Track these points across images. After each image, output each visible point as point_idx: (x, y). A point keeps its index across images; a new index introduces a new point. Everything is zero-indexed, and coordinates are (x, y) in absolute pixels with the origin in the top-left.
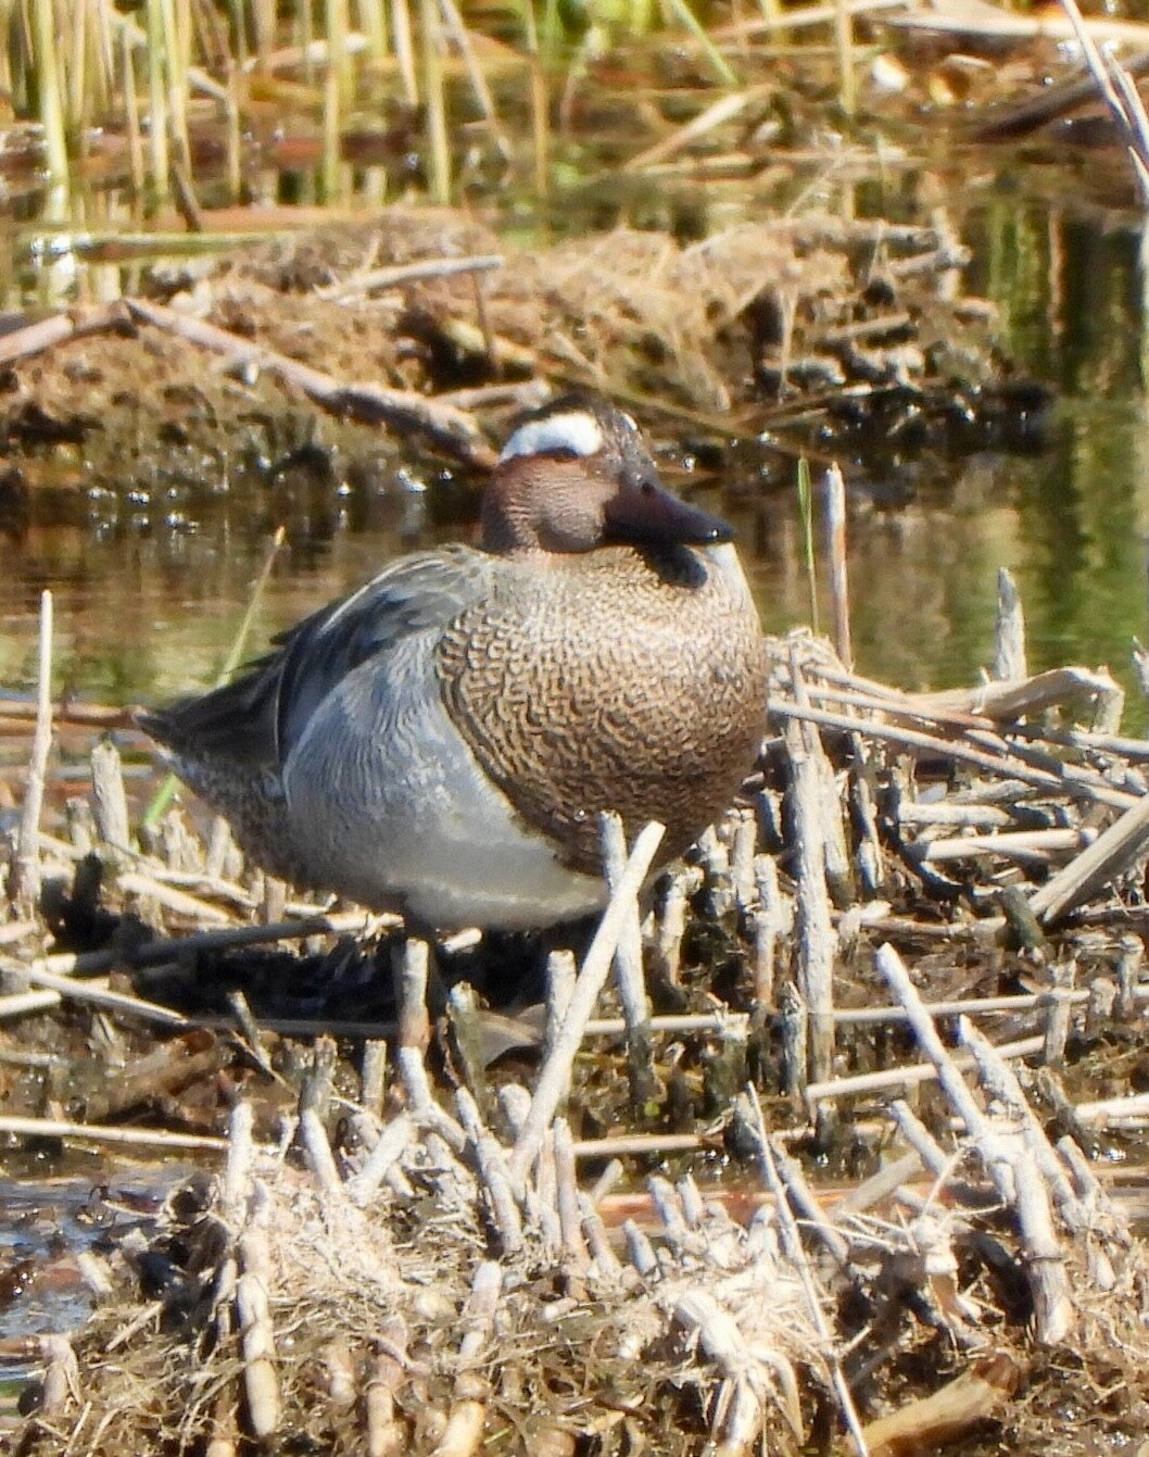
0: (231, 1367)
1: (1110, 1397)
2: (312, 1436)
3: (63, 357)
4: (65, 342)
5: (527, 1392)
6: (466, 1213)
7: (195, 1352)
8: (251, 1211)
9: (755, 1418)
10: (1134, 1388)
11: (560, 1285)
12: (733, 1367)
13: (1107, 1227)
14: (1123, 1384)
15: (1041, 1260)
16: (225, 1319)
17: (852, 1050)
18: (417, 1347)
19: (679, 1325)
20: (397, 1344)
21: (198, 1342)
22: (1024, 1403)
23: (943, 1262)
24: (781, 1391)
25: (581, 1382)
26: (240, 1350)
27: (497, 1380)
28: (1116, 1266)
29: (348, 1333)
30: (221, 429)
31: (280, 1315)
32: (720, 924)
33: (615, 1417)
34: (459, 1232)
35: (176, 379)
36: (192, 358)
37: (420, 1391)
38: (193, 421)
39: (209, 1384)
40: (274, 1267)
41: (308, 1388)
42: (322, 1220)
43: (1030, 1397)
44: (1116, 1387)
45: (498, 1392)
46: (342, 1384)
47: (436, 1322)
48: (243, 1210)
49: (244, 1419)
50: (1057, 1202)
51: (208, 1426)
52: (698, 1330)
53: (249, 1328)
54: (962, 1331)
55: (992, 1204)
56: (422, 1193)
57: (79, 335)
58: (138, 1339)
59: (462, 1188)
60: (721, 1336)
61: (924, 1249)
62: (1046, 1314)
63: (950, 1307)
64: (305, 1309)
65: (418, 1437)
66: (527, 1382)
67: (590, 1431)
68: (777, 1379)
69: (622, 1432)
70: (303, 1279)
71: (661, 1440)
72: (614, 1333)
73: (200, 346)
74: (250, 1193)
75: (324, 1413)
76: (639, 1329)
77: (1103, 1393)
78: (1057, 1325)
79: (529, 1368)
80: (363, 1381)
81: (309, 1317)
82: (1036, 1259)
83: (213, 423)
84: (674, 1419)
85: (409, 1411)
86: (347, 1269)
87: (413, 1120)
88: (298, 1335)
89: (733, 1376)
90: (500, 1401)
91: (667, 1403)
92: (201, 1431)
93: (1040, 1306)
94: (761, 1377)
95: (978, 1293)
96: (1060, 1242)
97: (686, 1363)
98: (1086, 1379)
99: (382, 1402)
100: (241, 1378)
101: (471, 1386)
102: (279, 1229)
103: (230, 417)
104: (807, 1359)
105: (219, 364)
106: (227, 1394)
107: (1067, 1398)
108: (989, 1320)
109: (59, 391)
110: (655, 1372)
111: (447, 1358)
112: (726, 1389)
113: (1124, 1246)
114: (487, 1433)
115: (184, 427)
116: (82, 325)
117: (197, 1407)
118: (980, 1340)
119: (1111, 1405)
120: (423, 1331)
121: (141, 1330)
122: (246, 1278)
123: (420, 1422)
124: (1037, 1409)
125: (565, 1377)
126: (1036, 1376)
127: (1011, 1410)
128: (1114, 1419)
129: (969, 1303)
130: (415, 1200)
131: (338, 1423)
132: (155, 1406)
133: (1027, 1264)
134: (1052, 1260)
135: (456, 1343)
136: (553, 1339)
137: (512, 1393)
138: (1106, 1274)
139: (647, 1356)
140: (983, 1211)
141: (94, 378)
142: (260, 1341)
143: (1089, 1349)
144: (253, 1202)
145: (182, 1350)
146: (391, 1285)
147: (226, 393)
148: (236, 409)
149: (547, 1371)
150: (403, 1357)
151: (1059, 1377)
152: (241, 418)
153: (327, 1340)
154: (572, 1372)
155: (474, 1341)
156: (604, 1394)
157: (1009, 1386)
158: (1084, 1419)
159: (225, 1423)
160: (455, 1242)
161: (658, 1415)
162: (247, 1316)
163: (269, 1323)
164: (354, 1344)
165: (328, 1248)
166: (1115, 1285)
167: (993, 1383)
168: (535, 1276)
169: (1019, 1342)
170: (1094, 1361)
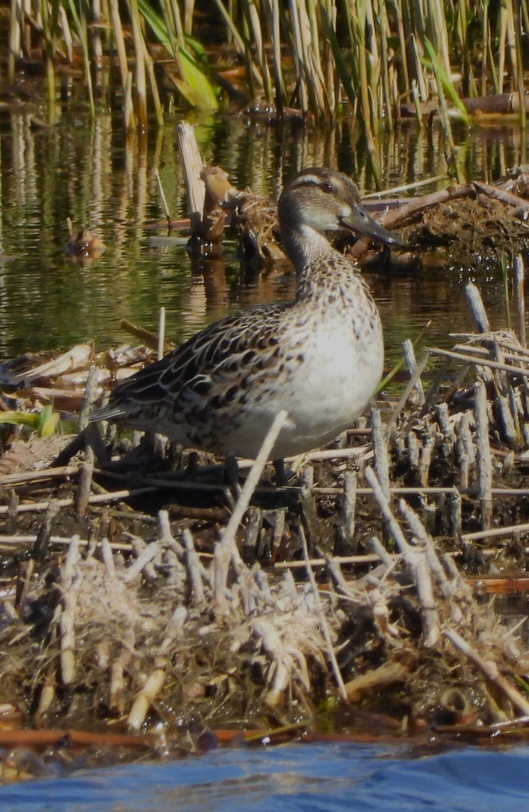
0: (54, 653)
1: (453, 671)
2: (87, 685)
3: (444, 207)
4: (445, 201)
5: (186, 665)
6: (180, 585)
7: (41, 646)
8: (73, 583)
9: (286, 679)
10: (465, 668)
11: (212, 618)
12: (276, 656)
13: (460, 595)
14: (459, 665)
15: (427, 609)
16: (55, 631)
17: (501, 516)
18: (139, 645)
19: (255, 636)
20: (130, 644)
21: (43, 642)
22: (416, 674)
23: (382, 609)
24: (299, 666)
25: (212, 661)
26: (59, 645)
27: (174, 660)
28: (464, 612)
29: (109, 638)
30: (511, 240)
31: (78, 630)
32: (446, 460)
33: (223, 677)
34: (174, 594)
35: (491, 218)
36: (500, 207)
37: (137, 665)
38: (498, 237)
39: (45, 660)
40: (78, 608)
41: (88, 662)
42: (104, 587)
43: (418, 671)
44: (456, 667)
45: (174, 665)
46: (103, 660)
47: (150, 634)
48: (70, 582)
49: (59, 677)
50: (437, 583)
51: (43, 680)
52: (261, 639)
53: (64, 635)
54: (390, 640)
55: (409, 584)
56: (161, 576)
57: (451, 198)
58: (23, 641)
59: (180, 574)
60: (272, 641)
61: (374, 604)
62: (428, 633)
63: (385, 629)
64: (90, 627)
65: (133, 685)
66: (187, 661)
67: (212, 683)
68: (297, 662)
69: (226, 683)
70: (92, 613)
71: (244, 688)
72: (229, 639)
73: (504, 202)
74: (74, 574)
75: (94, 674)
76: (240, 637)
77: (451, 669)
78: (433, 638)
79: (189, 655)
80: (111, 661)
81: (92, 631)
82: (423, 609)
83: (507, 238)
84: (251, 678)
85: (130, 673)
86: (112, 610)
87: (160, 543)
88: (86, 639)
89: (276, 660)
90: (173, 670)
91: (247, 671)
92: (41, 682)
93: (425, 630)
94: (289, 661)
95: (399, 624)
96: (435, 601)
97: (256, 654)
98: (443, 663)
99: (118, 669)
100: (58, 659)
101: (161, 662)
102: (82, 591)
103: (515, 235)
104: (313, 653)
105: (512, 211)
106: (52, 666)
107: (434, 672)
108: (403, 636)
109: (439, 223)
110: (242, 658)
111: (153, 650)
112: (273, 665)
113: (469, 603)
114: (165, 683)
115: (493, 239)
116: (453, 194)
117: (39, 671)
118: (399, 645)
119: (455, 674)
120: (144, 638)
121: (26, 636)
122: (65, 613)
123: (134, 679)
124: (422, 676)
125: (205, 659)
126: (422, 661)
127: (409, 676)
128: (456, 681)
129: (394, 628)
130: (156, 579)
131: (100, 678)
132: (23, 670)
133: (421, 610)
134: (433, 609)
135: (158, 643)
136: (200, 642)
137: (180, 666)
138: (458, 614)
139: (242, 650)
140: (405, 587)
141: (454, 217)
142: (68, 641)
143: (446, 649)
144: (74, 579)
145: (36, 645)
146: (133, 617)
147: (514, 224)
148: (518, 231)
149: (197, 657)
150: (132, 650)
151: (432, 662)
152: (520, 236)
153: (99, 641)
154: (208, 657)
155: (167, 642)
156: (220, 666)
157: (409, 666)
158: (442, 681)
159: (51, 678)
160: (173, 598)
161: (243, 677)
162: (63, 630)
163: (73, 633)
164: (111, 643)
165: (105, 601)
166: (461, 620)
167: (403, 664)
168: (203, 614)
169: (415, 646)
170: (447, 654)
